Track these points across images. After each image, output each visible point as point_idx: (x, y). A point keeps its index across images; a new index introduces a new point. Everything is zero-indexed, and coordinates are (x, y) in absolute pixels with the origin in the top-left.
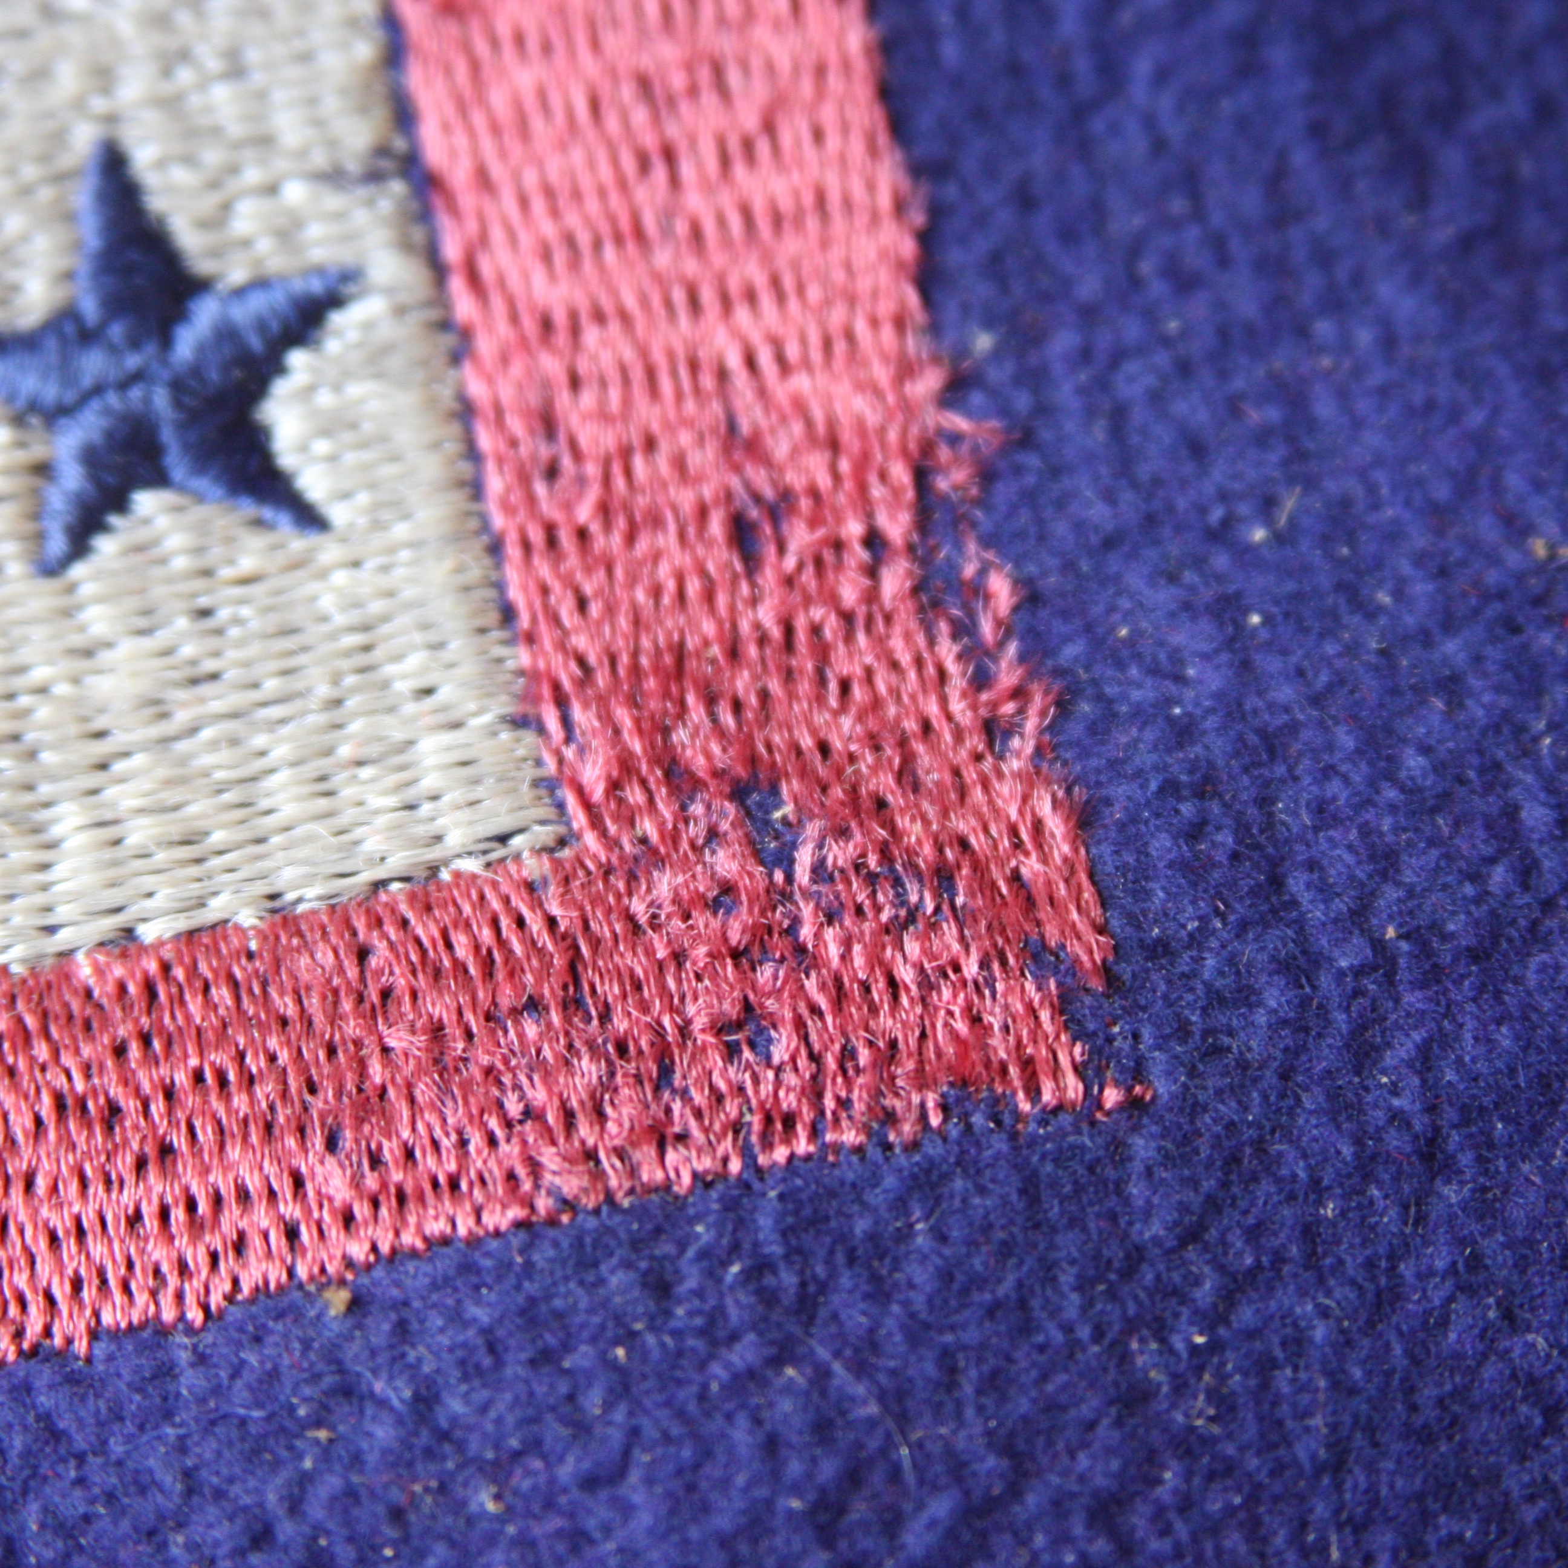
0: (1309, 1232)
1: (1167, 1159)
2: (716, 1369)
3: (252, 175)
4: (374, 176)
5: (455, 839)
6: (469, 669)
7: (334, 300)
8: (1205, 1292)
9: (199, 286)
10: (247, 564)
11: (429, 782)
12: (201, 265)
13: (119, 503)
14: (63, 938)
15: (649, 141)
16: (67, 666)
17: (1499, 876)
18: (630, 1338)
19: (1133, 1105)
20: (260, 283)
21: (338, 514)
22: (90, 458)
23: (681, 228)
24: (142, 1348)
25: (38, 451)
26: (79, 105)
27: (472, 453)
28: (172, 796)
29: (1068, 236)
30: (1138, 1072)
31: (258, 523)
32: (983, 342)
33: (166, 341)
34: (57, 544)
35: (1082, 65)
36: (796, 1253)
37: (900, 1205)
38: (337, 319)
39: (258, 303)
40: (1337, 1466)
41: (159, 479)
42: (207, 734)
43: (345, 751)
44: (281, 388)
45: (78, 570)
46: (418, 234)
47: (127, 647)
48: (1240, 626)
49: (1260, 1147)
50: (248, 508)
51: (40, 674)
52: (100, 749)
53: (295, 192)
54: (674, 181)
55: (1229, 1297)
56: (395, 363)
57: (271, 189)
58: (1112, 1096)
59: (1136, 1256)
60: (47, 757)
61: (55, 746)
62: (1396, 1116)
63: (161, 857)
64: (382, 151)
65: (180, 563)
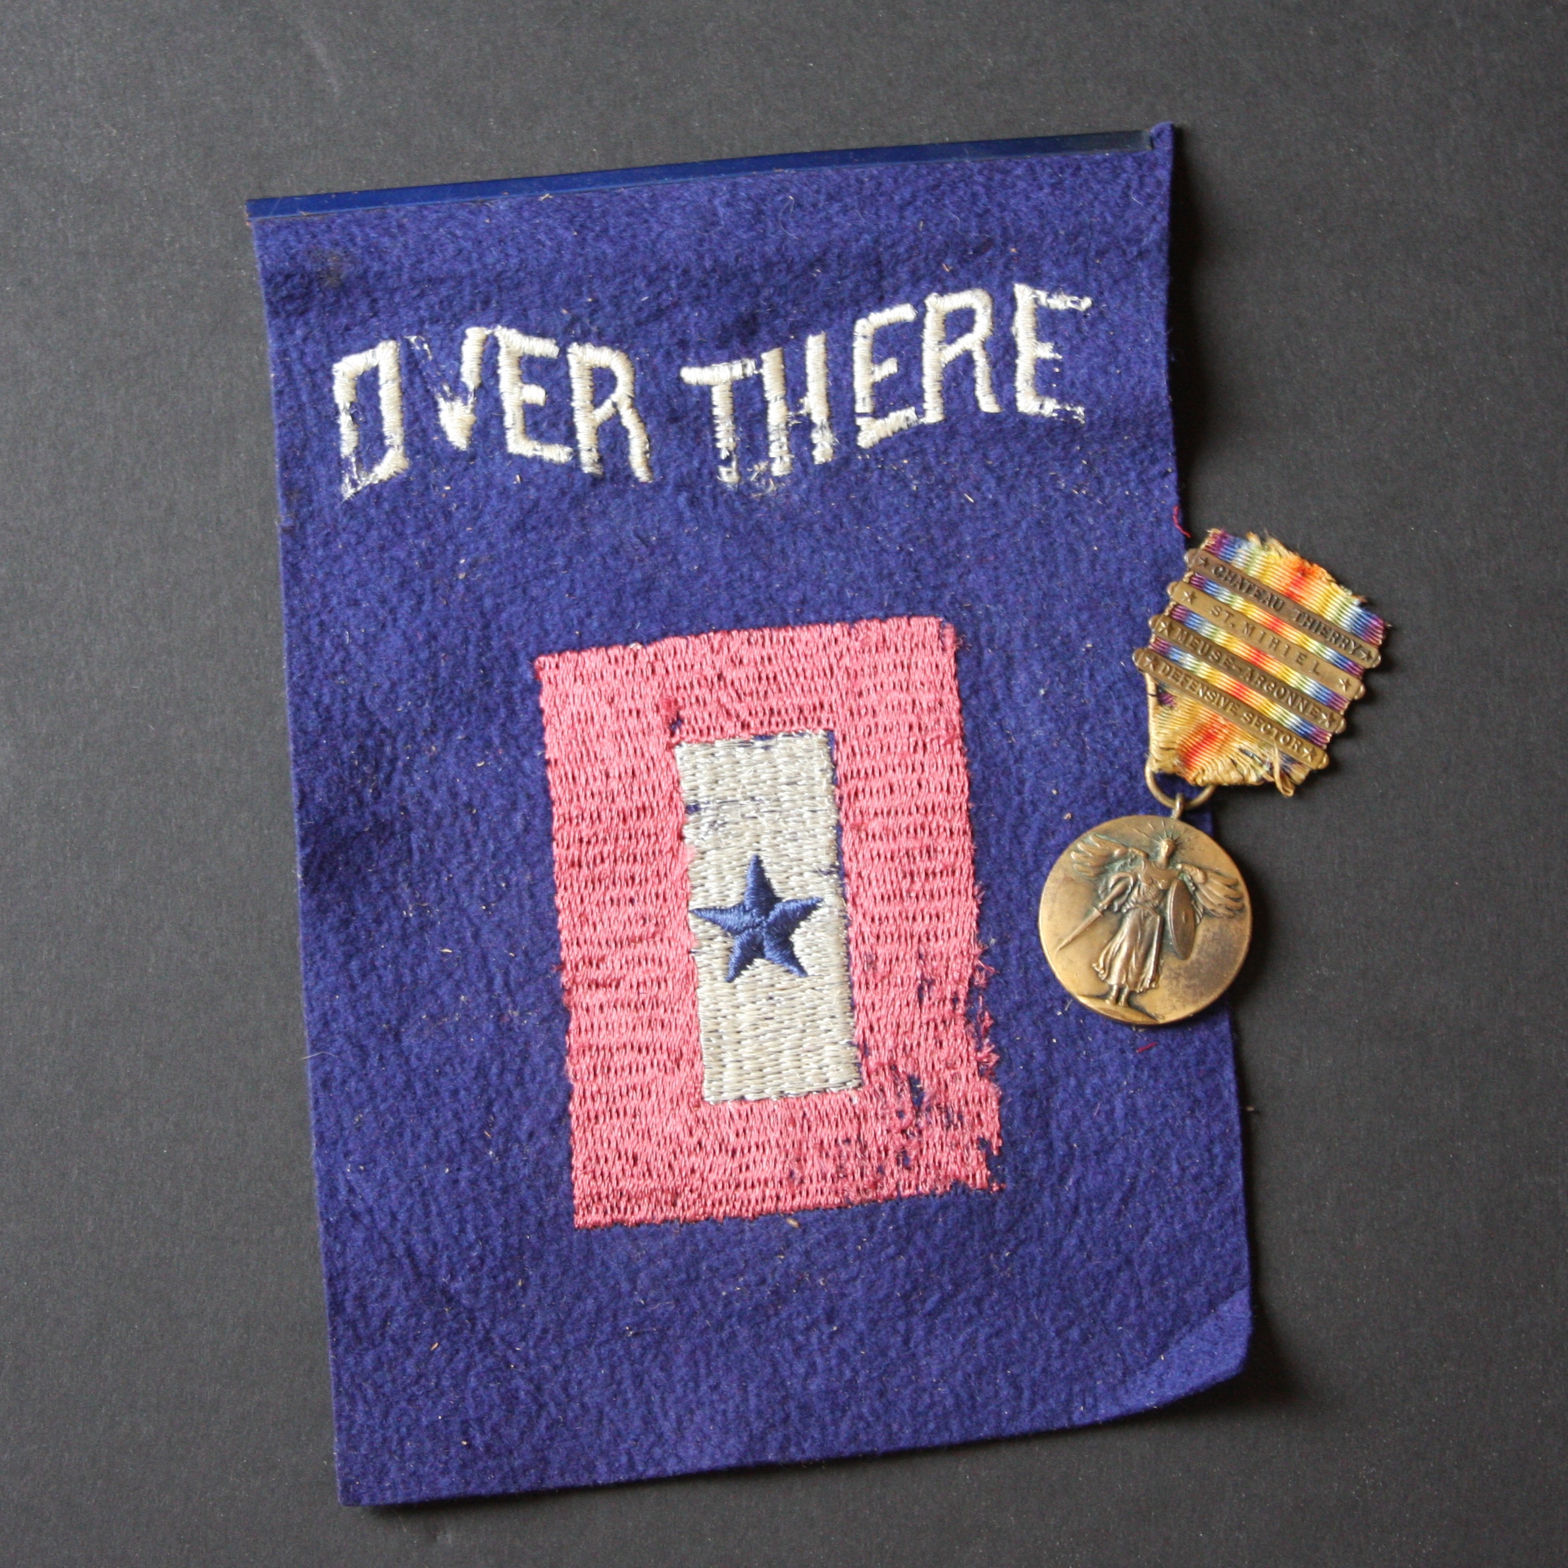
0: (1041, 1231)
1: (1007, 1207)
2: (883, 1255)
3: (796, 870)
4: (830, 873)
5: (832, 1081)
6: (840, 1026)
7: (814, 907)
8: (1011, 1245)
9: (779, 900)
10: (784, 984)
11: (826, 1061)
12: (779, 895)
13: (750, 962)
14: (725, 1096)
15: (907, 869)
16: (732, 1010)
17: (1106, 1129)
18: (862, 1243)
19: (1001, 1190)
20: (795, 901)
21: (810, 971)
22: (742, 947)
23: (913, 895)
24: (737, 1224)
25: (729, 944)
26: (750, 844)
27: (848, 954)
28: (757, 1054)
29: (1019, 910)
30: (1003, 1181)
31: (788, 971)
32: (993, 941)
33: (767, 916)
34: (731, 973)
35: (1030, 860)
36: (908, 1224)
37: (936, 1213)
38: (815, 913)
39: (793, 905)
40: (1039, 1295)
41: (763, 956)
42: (769, 1035)
43: (806, 1046)
44: (797, 931)
45: (737, 981)
46: (840, 890)
47: (750, 1006)
48: (1050, 1041)
49: (1031, 1205)
50: (787, 966)
51: (724, 1012)
52: (739, 1037)
53: (807, 875)
54: (912, 881)
55: (1017, 1246)
56: (830, 927)
57: (801, 874)
58: (995, 1188)
59: (995, 1232)
60: (725, 1038)
61: (727, 1034)
62: (1068, 1200)
63: (753, 1074)
64: (833, 866)
65: (766, 982)
